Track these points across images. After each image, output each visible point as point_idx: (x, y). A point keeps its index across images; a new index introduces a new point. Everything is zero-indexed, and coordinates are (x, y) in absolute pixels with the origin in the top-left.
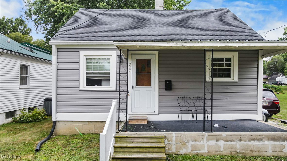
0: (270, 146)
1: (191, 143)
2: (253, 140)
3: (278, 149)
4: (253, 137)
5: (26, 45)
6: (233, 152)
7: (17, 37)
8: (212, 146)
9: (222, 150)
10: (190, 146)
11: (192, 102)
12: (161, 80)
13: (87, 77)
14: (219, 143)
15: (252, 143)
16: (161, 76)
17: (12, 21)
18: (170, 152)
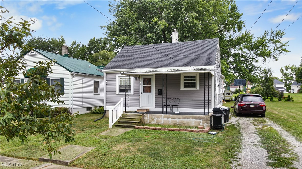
0: (193, 122)
1: (156, 119)
2: (185, 118)
3: (197, 123)
4: (185, 117)
5: (100, 67)
6: (175, 124)
7: (104, 54)
8: (165, 121)
9: (170, 123)
10: (155, 120)
11: (172, 101)
12: (156, 89)
13: (120, 88)
14: (168, 119)
15: (184, 120)
16: (156, 87)
17: (101, 40)
18: (147, 123)
